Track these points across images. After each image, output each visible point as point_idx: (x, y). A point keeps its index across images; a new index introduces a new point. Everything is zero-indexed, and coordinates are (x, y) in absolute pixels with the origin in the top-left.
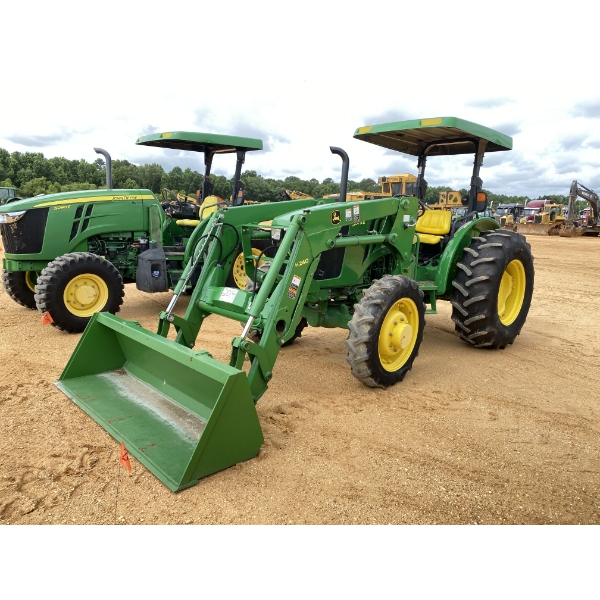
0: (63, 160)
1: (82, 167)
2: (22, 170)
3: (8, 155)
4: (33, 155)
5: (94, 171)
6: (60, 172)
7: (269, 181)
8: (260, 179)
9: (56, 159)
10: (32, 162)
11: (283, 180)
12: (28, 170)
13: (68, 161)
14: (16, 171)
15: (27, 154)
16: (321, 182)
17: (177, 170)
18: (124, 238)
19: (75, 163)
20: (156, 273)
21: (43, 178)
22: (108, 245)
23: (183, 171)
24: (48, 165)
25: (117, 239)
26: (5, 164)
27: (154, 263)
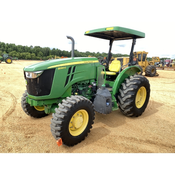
0: (21, 46)
1: (26, 48)
2: (9, 49)
3: (5, 44)
4: (12, 44)
5: (30, 49)
6: (20, 49)
7: (81, 52)
8: (78, 52)
9: (19, 46)
10: (12, 46)
11: (85, 52)
12: (11, 49)
13: (22, 46)
14: (7, 49)
15: (11, 44)
16: (96, 53)
17: (54, 49)
18: (86, 83)
19: (24, 47)
20: (108, 104)
21: (15, 51)
22: (79, 87)
23: (56, 49)
24: (16, 47)
25: (83, 84)
26: (4, 47)
27: (108, 98)
